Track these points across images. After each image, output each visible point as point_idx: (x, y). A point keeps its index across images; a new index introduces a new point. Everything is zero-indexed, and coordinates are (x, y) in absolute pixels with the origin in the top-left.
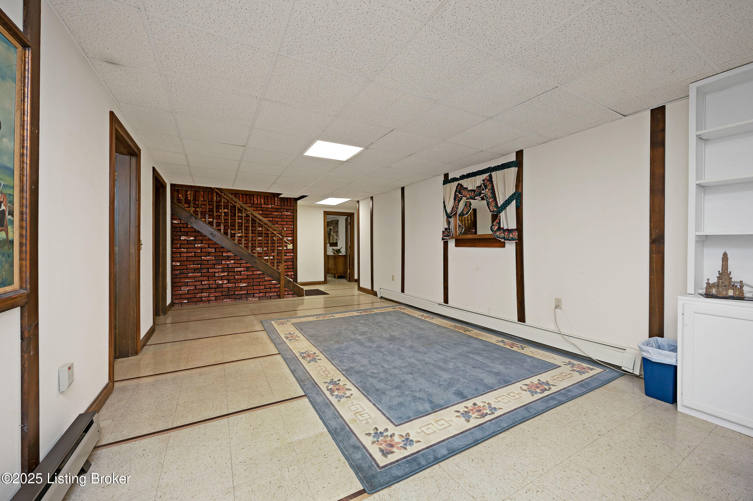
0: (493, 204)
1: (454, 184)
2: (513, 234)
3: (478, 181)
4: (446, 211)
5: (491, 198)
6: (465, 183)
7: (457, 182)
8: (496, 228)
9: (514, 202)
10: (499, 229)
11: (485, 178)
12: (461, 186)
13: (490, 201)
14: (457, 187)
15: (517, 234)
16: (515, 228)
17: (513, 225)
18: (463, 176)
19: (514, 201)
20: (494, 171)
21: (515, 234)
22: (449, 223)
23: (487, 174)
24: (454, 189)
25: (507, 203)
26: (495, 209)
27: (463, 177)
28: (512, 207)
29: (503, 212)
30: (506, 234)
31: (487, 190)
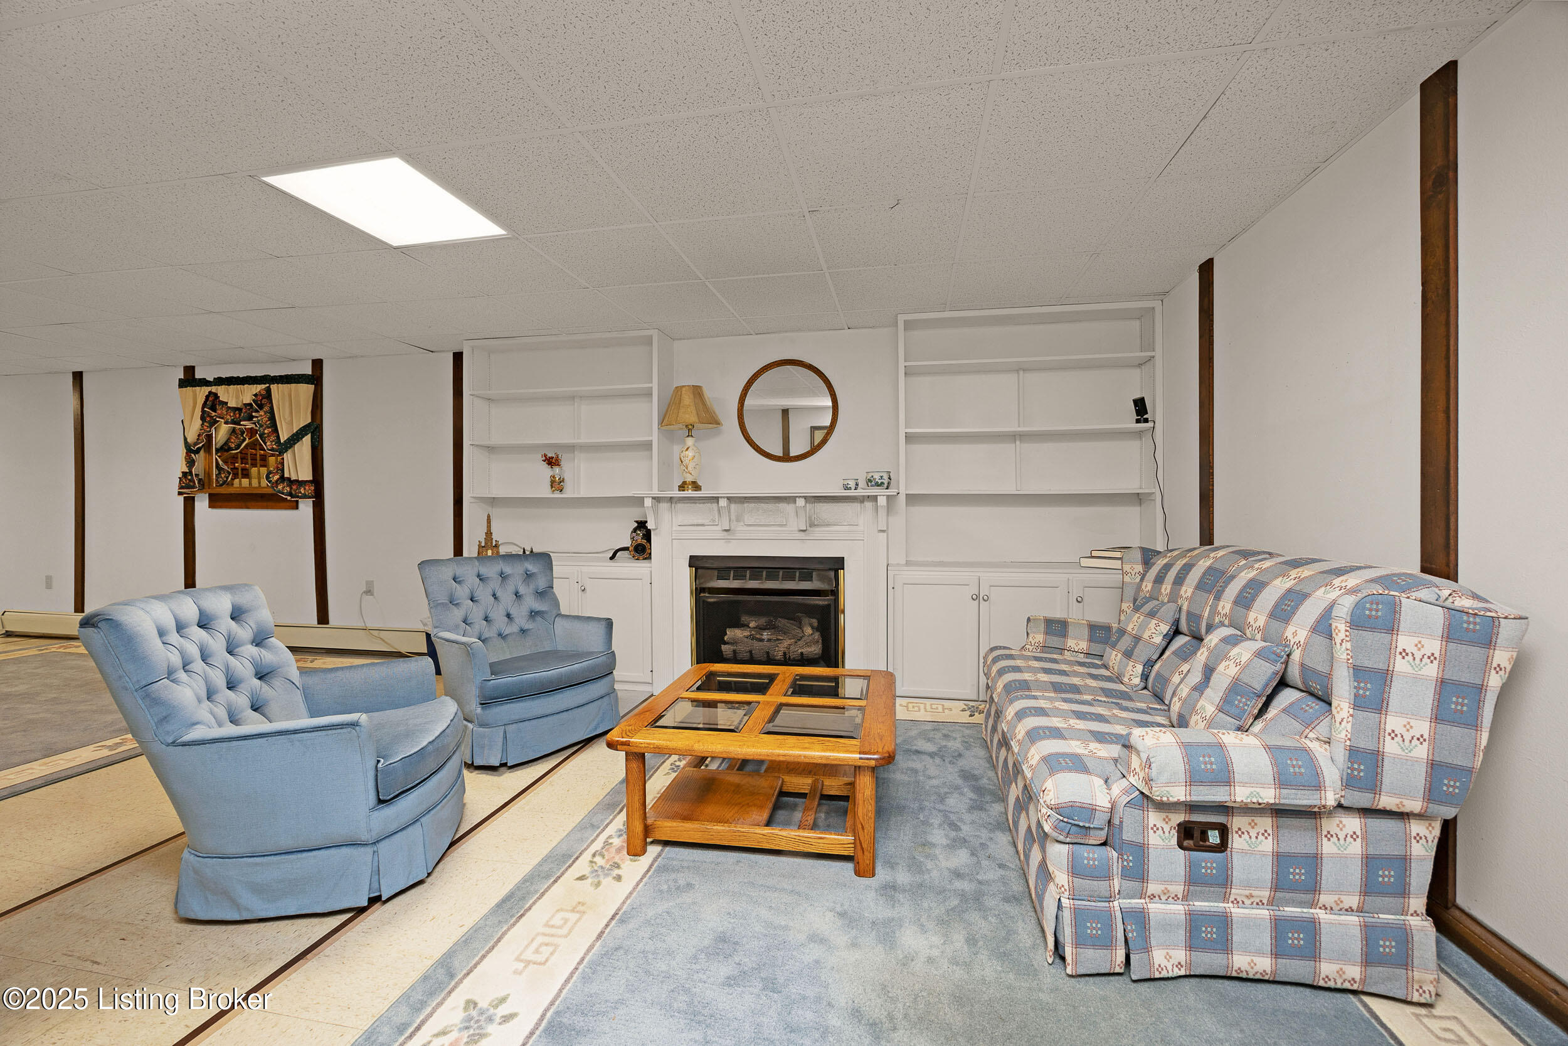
0: (273, 438)
1: (201, 390)
2: (305, 489)
3: (248, 394)
4: (185, 439)
5: (269, 428)
6: (224, 393)
7: (209, 389)
8: (277, 477)
9: (307, 439)
10: (282, 478)
11: (260, 392)
12: (216, 396)
13: (266, 431)
14: (207, 397)
15: (313, 488)
16: (311, 478)
17: (306, 474)
18: (220, 378)
19: (309, 437)
20: (274, 384)
21: (310, 489)
22: (191, 463)
23: (264, 386)
24: (201, 400)
25: (296, 438)
26: (274, 446)
27: (220, 381)
28: (304, 446)
29: (290, 451)
30: (294, 487)
31: (262, 413)
